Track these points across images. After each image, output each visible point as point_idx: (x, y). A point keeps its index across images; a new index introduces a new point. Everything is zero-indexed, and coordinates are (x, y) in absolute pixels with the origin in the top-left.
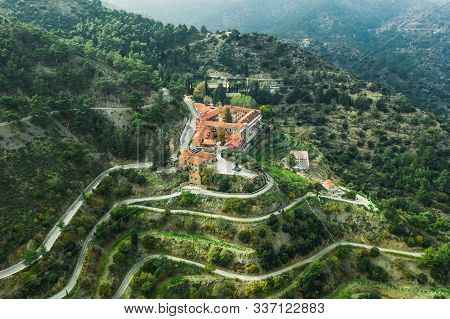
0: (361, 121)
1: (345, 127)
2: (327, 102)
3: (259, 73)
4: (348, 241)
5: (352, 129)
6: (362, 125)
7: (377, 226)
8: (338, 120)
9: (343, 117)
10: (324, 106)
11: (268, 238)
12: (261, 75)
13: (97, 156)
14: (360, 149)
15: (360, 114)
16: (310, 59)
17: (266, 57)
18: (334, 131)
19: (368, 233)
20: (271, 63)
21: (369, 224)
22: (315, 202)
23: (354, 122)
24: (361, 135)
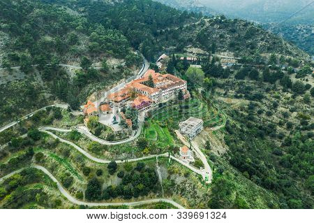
0: (292, 103)
1: (275, 106)
2: (272, 82)
3: (225, 51)
4: (174, 200)
5: (280, 109)
6: (290, 107)
7: (201, 196)
8: (273, 99)
9: (278, 97)
10: (267, 85)
11: (103, 178)
12: (226, 53)
13: (47, 95)
14: (278, 128)
15: (293, 97)
16: (274, 43)
17: (236, 38)
18: (265, 108)
19: (190, 200)
20: (238, 44)
21: (196, 192)
22: (164, 162)
23: (285, 104)
24: (285, 115)
